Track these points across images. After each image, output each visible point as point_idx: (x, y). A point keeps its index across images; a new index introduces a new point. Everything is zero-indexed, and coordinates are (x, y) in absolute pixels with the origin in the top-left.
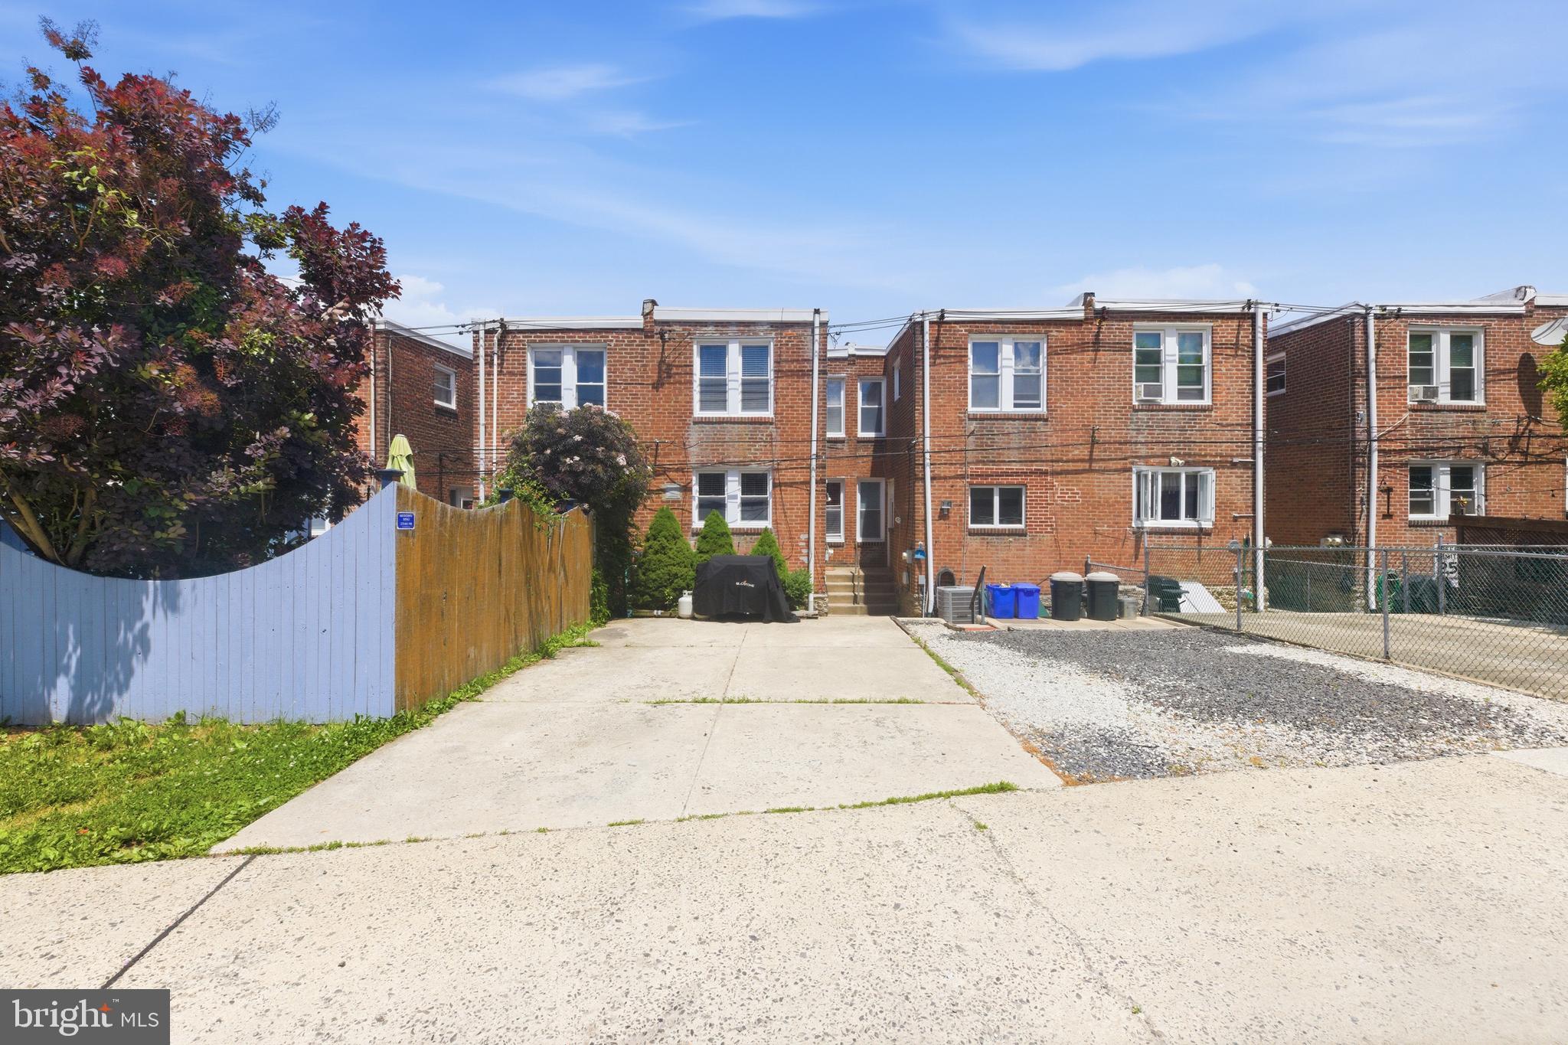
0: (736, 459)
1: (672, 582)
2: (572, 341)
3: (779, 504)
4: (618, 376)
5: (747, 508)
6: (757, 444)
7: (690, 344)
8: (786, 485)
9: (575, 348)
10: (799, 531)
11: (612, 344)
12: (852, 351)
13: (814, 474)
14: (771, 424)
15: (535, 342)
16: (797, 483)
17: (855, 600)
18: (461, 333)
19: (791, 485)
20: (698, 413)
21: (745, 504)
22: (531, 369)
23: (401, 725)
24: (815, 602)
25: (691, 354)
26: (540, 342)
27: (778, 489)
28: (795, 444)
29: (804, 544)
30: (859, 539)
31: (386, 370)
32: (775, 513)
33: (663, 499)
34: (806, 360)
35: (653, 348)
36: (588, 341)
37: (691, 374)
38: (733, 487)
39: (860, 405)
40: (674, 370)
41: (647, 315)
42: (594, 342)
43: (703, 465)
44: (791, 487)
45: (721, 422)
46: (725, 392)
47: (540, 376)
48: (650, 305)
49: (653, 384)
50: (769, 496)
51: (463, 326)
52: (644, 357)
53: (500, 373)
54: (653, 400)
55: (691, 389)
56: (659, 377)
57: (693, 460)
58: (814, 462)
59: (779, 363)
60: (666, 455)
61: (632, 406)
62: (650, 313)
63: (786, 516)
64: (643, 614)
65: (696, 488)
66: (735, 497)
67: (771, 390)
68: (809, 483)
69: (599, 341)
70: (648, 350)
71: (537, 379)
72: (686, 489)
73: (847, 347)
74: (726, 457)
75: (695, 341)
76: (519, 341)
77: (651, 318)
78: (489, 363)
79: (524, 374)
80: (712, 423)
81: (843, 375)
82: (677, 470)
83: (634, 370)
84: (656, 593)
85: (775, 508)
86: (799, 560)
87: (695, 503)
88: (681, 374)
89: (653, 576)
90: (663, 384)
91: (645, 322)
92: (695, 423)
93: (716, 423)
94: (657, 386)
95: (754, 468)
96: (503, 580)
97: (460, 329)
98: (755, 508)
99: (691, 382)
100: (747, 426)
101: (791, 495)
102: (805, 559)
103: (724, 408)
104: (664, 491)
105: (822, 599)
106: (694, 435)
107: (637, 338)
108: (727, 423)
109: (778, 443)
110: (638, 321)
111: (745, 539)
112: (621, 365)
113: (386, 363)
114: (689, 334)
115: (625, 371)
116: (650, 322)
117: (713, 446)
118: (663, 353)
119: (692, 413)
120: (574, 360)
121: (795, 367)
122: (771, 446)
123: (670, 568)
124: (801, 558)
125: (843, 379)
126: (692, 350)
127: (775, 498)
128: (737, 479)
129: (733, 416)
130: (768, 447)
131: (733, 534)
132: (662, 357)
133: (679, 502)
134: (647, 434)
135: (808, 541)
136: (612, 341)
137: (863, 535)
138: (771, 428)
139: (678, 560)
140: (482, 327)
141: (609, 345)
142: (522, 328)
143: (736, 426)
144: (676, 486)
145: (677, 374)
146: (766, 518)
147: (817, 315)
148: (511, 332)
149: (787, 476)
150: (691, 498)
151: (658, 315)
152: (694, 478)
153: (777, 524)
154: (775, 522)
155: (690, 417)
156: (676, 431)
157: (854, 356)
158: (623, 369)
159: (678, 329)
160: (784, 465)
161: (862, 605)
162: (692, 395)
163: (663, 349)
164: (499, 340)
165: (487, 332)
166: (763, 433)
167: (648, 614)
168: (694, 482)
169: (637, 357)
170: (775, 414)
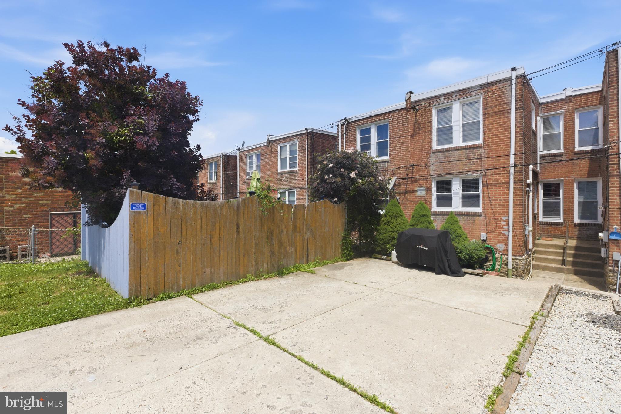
0: (457, 171)
1: (392, 241)
2: (374, 122)
3: (488, 197)
4: (394, 134)
5: (465, 200)
6: (471, 161)
7: (431, 110)
8: (491, 185)
9: (376, 124)
10: (501, 214)
11: (391, 119)
12: (569, 93)
13: (512, 177)
14: (481, 147)
15: (359, 125)
16: (500, 183)
17: (563, 263)
18: (332, 127)
19: (496, 185)
20: (435, 147)
21: (464, 197)
22: (358, 137)
23: (128, 304)
24: (513, 262)
25: (431, 115)
26: (361, 124)
27: (486, 188)
28: (498, 158)
29: (505, 223)
30: (577, 220)
31: (311, 147)
32: (483, 203)
33: (416, 195)
34: (506, 103)
35: (411, 116)
36: (381, 120)
37: (431, 126)
38: (457, 187)
39: (577, 128)
40: (422, 126)
41: (408, 100)
42: (383, 120)
43: (438, 175)
44: (495, 186)
45: (448, 150)
46: (452, 133)
47: (362, 140)
48: (409, 94)
49: (411, 135)
50: (480, 192)
51: (333, 124)
52: (406, 122)
53: (346, 141)
54: (411, 144)
55: (431, 135)
56: (414, 131)
57: (432, 173)
58: (512, 169)
59: (486, 109)
60: (418, 172)
61: (401, 148)
62: (409, 98)
63: (491, 205)
64: (377, 257)
65: (434, 189)
66: (458, 193)
67: (481, 126)
68: (508, 183)
69: (385, 119)
70: (408, 118)
71: (361, 142)
72: (429, 190)
73: (564, 92)
74: (451, 171)
75: (434, 108)
76: (353, 126)
77: (410, 101)
78: (342, 138)
79: (355, 140)
80: (443, 152)
81: (561, 111)
82: (424, 179)
83: (402, 129)
84: (383, 246)
85: (484, 200)
86: (501, 233)
87: (434, 197)
88: (425, 127)
89: (382, 237)
90: (416, 135)
91: (407, 104)
92: (433, 153)
93: (445, 151)
94: (413, 136)
95: (469, 176)
96: (242, 235)
97: (332, 126)
98: (470, 200)
99: (431, 131)
100: (464, 151)
101: (495, 192)
102: (506, 233)
103: (451, 143)
104: (416, 191)
105: (520, 260)
106: (433, 159)
107: (403, 113)
108: (452, 150)
109: (486, 159)
110: (403, 104)
111: (463, 218)
112: (395, 128)
113: (311, 145)
114: (430, 104)
115: (398, 131)
116: (409, 103)
117: (443, 165)
118: (416, 118)
119: (431, 148)
120: (375, 130)
121: (499, 109)
122: (481, 161)
123: (390, 233)
124: (503, 232)
125: (562, 113)
126: (432, 113)
127: (483, 193)
128: (459, 183)
129: (457, 146)
130: (479, 162)
131: (456, 215)
132: (416, 120)
133: (424, 197)
134: (408, 162)
135: (508, 221)
136: (391, 117)
137: (581, 218)
138: (481, 150)
139: (396, 229)
140: (340, 123)
141: (390, 120)
142: (354, 120)
143: (457, 152)
144: (423, 188)
145: (423, 127)
146: (478, 206)
147: (514, 72)
148: (350, 123)
149: (492, 179)
150: (431, 194)
151: (413, 98)
152: (433, 184)
153: (485, 209)
154: (484, 209)
155: (430, 150)
156: (423, 159)
157: (571, 96)
158: (396, 130)
159: (423, 103)
160: (490, 172)
161: (569, 267)
162: (431, 138)
163: (416, 116)
164: (346, 128)
165: (341, 125)
166: (475, 154)
167: (380, 257)
168: (433, 186)
169: (403, 123)
170: (484, 141)
